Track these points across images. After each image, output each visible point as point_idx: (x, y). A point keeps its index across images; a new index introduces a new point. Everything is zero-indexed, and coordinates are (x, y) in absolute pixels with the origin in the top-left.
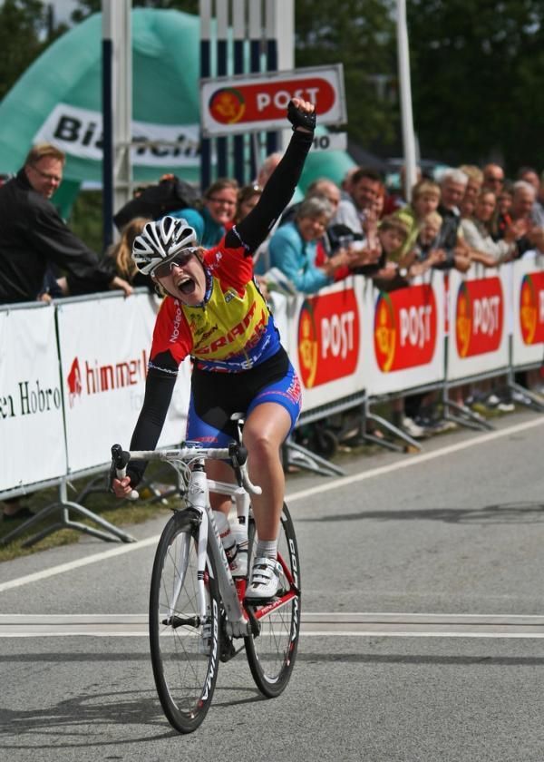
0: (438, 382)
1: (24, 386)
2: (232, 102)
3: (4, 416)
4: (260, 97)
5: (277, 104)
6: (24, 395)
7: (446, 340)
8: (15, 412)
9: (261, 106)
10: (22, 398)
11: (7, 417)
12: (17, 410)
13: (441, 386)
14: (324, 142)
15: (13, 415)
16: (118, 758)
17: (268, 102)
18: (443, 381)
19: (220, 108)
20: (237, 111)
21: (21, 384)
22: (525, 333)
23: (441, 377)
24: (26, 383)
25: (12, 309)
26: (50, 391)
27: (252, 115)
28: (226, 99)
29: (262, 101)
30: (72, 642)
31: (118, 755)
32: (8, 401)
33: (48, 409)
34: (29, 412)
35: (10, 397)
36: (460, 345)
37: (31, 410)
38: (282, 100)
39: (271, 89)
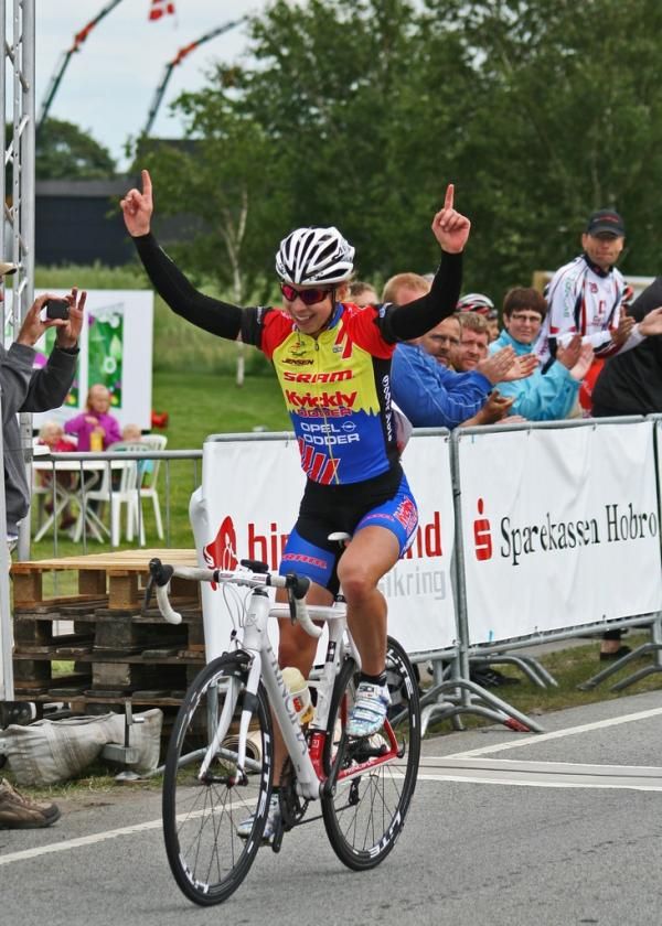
1: (611, 509)
3: (586, 542)
6: (612, 519)
8: (599, 539)
10: (609, 523)
11: (590, 542)
12: (603, 535)
15: (597, 541)
16: (592, 921)
21: (608, 507)
24: (615, 506)
25: (600, 423)
26: (645, 517)
30: (609, 796)
31: (594, 918)
32: (592, 526)
33: (642, 536)
34: (617, 539)
35: (594, 521)
37: (620, 536)
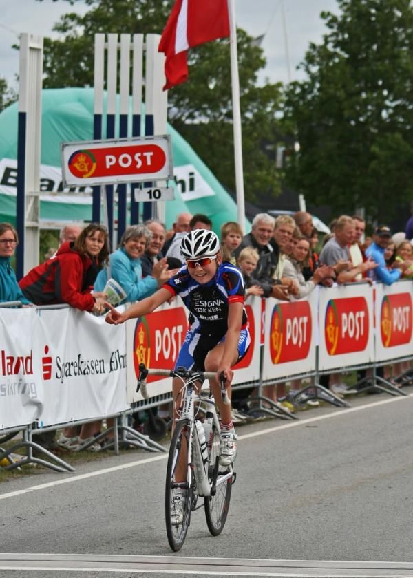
0: (254, 382)
2: (86, 162)
4: (108, 158)
5: (121, 163)
7: (262, 349)
9: (108, 165)
13: (256, 384)
14: (157, 194)
17: (113, 162)
18: (257, 381)
19: (76, 165)
20: (90, 167)
22: (329, 346)
23: (257, 378)
27: (101, 171)
28: (82, 159)
29: (110, 161)
36: (273, 354)
38: (125, 160)
39: (117, 152)
